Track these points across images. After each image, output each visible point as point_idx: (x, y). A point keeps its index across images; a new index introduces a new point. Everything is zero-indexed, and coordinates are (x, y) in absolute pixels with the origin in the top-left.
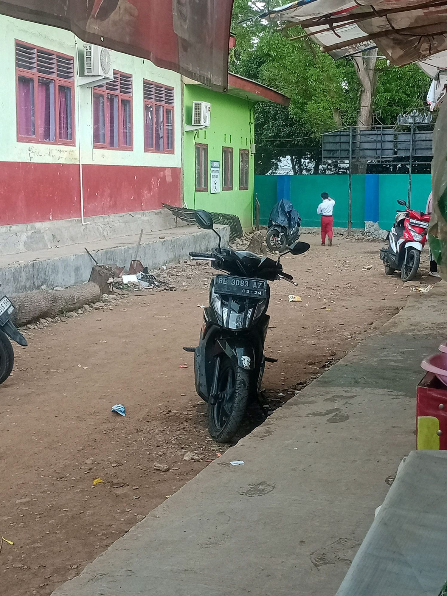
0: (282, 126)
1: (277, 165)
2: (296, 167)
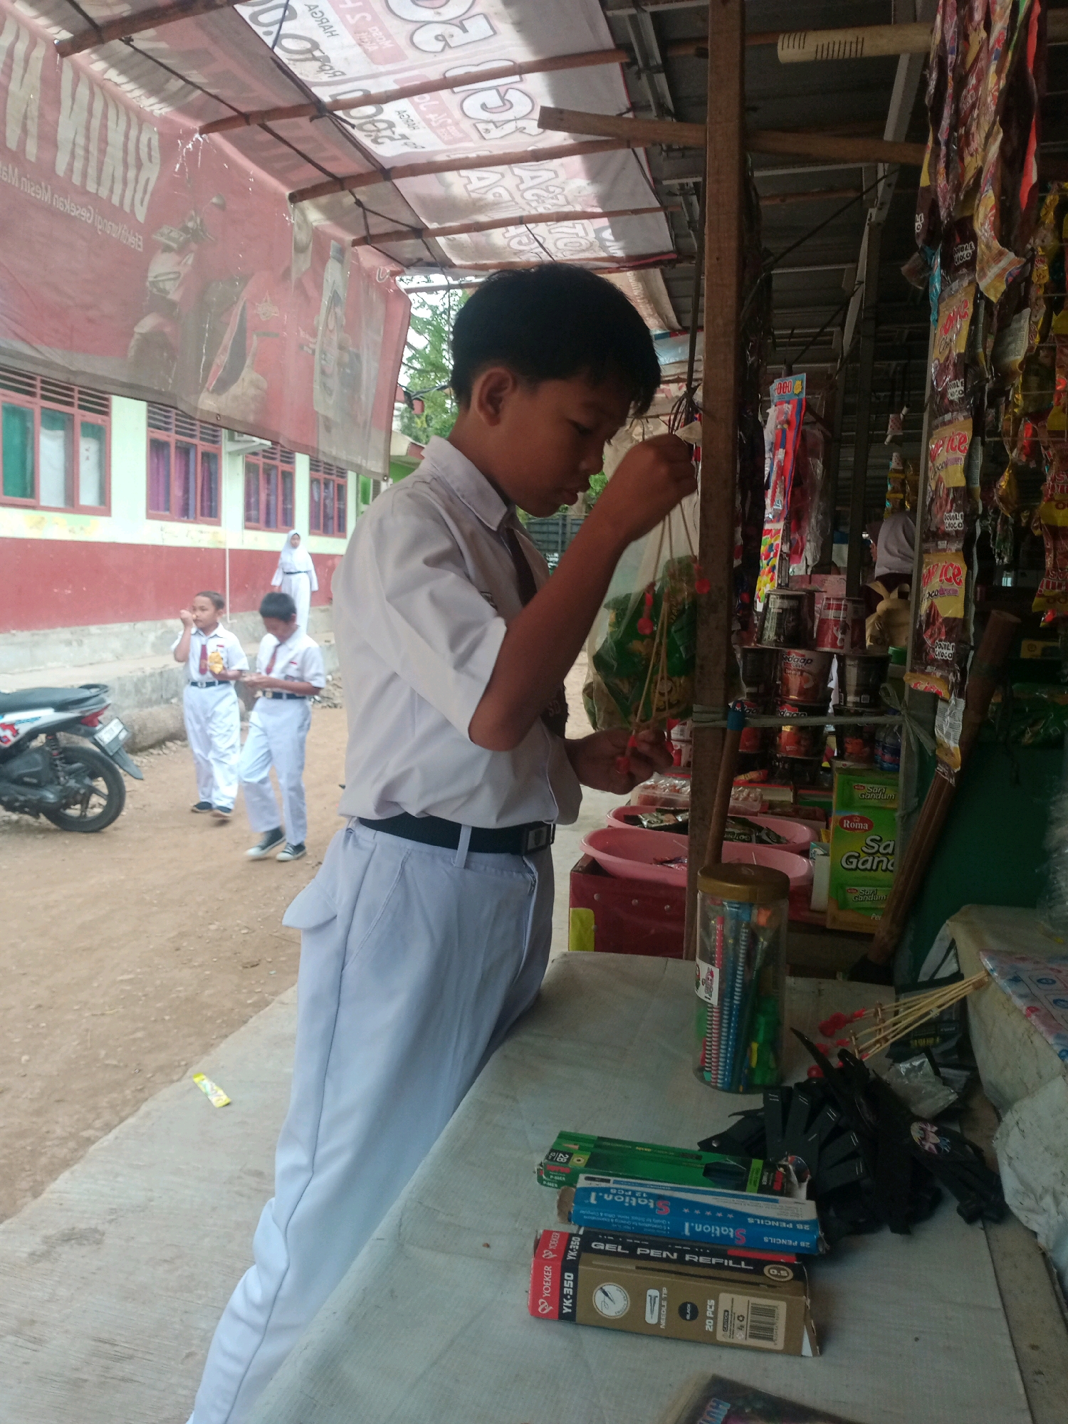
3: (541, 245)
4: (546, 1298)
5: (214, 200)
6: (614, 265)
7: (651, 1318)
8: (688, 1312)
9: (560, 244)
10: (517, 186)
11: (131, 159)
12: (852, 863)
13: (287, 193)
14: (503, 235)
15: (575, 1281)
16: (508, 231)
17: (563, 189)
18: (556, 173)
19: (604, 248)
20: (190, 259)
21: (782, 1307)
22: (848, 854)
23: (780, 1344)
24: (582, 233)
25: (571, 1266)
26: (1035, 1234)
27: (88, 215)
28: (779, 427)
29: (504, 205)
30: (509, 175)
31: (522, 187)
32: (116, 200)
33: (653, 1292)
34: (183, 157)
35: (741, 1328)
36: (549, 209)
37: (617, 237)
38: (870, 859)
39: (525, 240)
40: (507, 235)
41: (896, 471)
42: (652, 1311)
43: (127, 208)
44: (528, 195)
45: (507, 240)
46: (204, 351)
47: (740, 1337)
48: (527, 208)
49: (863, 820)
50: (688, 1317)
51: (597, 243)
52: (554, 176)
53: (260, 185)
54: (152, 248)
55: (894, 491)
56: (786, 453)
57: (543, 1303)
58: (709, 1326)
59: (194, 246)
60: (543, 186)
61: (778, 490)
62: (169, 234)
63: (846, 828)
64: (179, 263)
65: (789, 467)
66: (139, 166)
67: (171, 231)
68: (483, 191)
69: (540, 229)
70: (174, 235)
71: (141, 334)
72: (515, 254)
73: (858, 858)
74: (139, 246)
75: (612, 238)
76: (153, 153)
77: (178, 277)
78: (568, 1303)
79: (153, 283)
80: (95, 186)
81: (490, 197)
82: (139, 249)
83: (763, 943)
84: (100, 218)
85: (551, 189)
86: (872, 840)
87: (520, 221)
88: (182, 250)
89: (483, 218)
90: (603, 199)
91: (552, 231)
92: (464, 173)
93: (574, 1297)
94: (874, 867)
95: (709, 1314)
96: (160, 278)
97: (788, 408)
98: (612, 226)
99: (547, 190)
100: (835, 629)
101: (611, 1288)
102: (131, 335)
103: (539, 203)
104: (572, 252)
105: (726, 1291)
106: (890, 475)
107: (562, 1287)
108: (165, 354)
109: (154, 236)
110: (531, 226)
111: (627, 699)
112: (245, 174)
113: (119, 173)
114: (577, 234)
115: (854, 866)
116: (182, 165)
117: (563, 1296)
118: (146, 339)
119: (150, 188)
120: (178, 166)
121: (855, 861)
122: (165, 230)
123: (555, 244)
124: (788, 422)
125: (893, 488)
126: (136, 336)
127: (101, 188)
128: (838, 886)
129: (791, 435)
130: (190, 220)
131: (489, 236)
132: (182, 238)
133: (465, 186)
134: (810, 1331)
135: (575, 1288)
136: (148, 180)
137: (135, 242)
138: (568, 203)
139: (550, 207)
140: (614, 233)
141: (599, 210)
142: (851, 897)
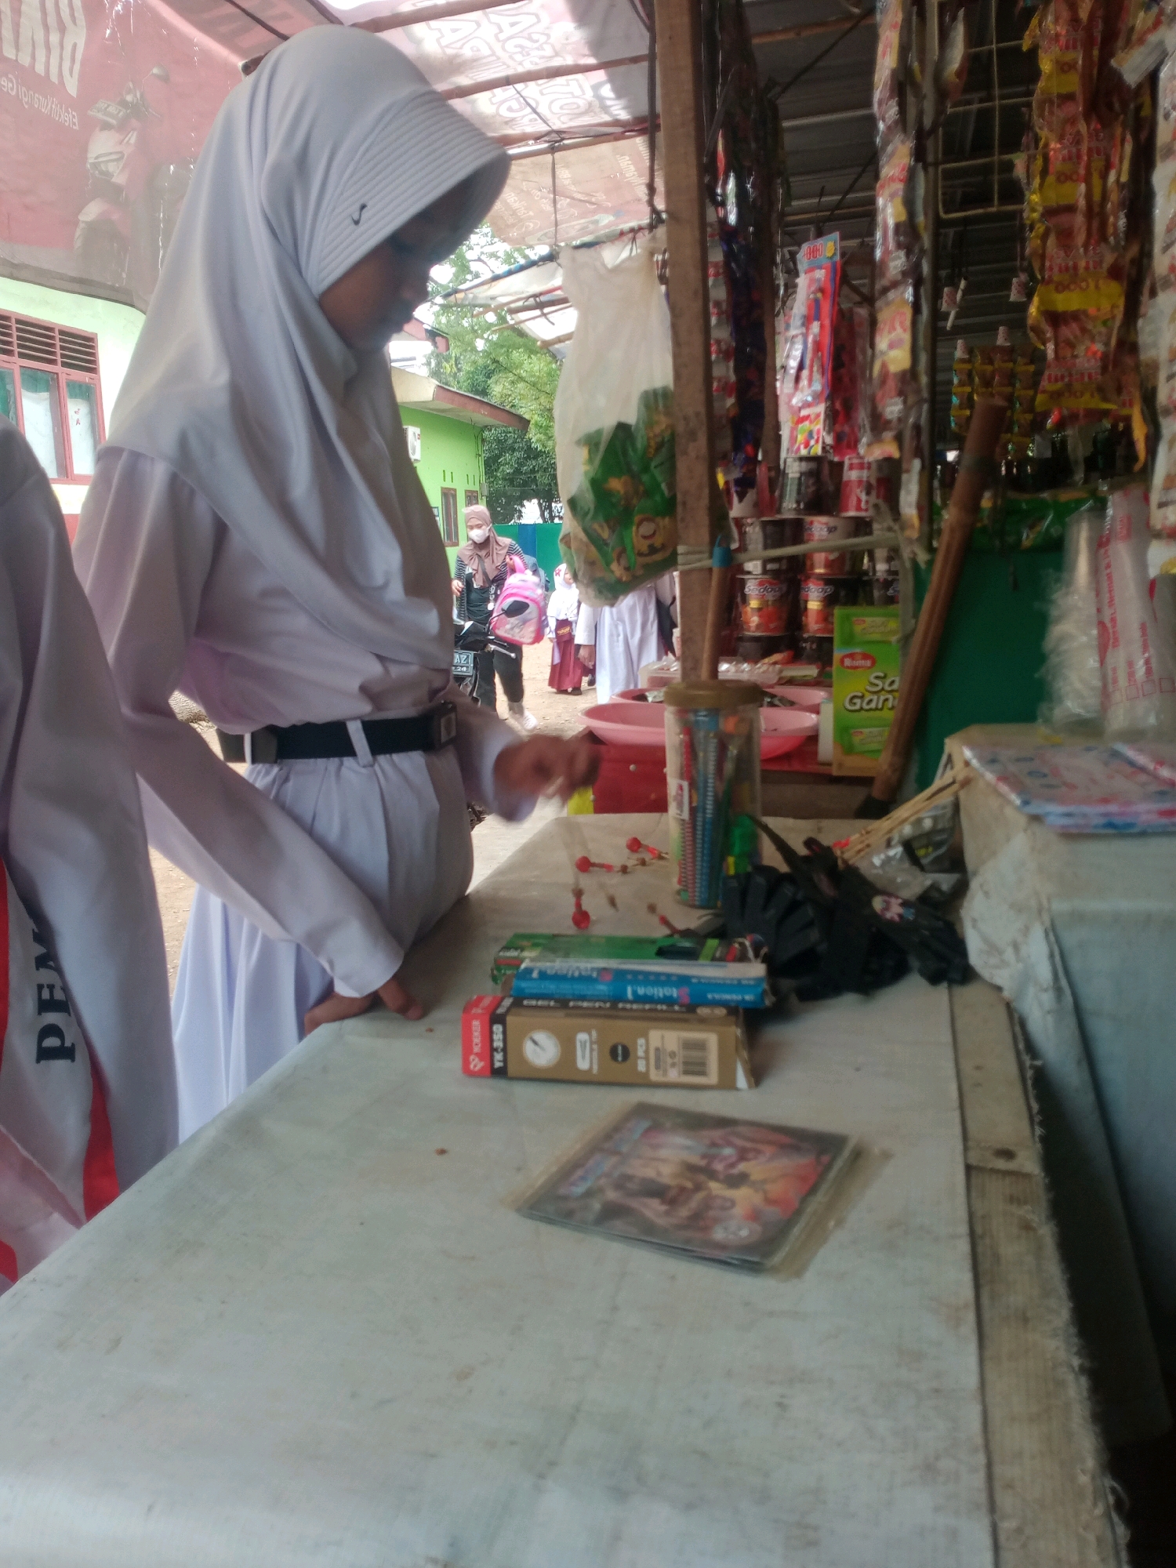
0: (524, 458)
1: (520, 512)
2: (546, 513)
3: (535, 111)
4: (477, 1054)
5: (155, 71)
6: (619, 130)
7: (583, 1064)
8: (620, 1053)
9: (556, 108)
10: (496, 36)
11: (52, 20)
12: (855, 704)
13: (240, 63)
14: (490, 99)
15: (504, 1033)
16: (494, 96)
17: (548, 36)
18: (537, 16)
19: (605, 109)
20: (133, 138)
21: (712, 1039)
22: (852, 695)
23: (713, 1078)
24: (578, 92)
25: (500, 1019)
26: (999, 989)
27: (10, 85)
28: (812, 296)
29: (484, 61)
30: (485, 23)
31: (502, 36)
32: (40, 68)
33: (582, 1037)
34: (112, 20)
35: (673, 1065)
36: (536, 64)
37: (619, 93)
38: (875, 698)
39: (515, 105)
40: (494, 100)
41: (963, 361)
42: (583, 1057)
43: (54, 79)
44: (510, 46)
45: (495, 106)
46: (161, 244)
47: (674, 1075)
48: (511, 63)
49: (866, 656)
50: (620, 1059)
51: (597, 103)
52: (536, 20)
53: (207, 57)
54: (89, 126)
55: (962, 384)
56: (822, 327)
57: (473, 1060)
58: (641, 1066)
59: (134, 123)
60: (525, 34)
61: (815, 369)
62: (107, 109)
63: (848, 667)
64: (121, 142)
65: (827, 341)
66: (62, 29)
67: (108, 106)
68: (459, 45)
69: (531, 89)
70: (112, 109)
71: (86, 222)
72: (506, 123)
73: (862, 697)
74: (74, 124)
75: (611, 95)
76: (76, 14)
77: (122, 158)
78: (498, 1056)
79: (95, 165)
80: (14, 51)
81: (467, 53)
82: (74, 128)
83: (733, 751)
84: (24, 89)
85: (535, 37)
86: (877, 677)
87: (507, 81)
88: (122, 127)
89: (464, 80)
90: (596, 45)
91: (545, 92)
92: (433, 23)
93: (504, 1050)
94: (880, 706)
95: (641, 1053)
96: (101, 160)
97: (820, 274)
98: (611, 80)
99: (530, 39)
100: (859, 490)
101: (541, 1036)
102: (76, 223)
103: (523, 56)
104: (570, 117)
105: (656, 1028)
106: (956, 366)
107: (492, 1041)
108: (115, 245)
109: (90, 113)
110: (520, 86)
111: (607, 544)
112: (188, 41)
113: (40, 36)
114: (572, 93)
115: (857, 707)
116: (113, 30)
117: (493, 1050)
118: (93, 228)
119: (79, 56)
120: (108, 32)
121: (858, 701)
122: (101, 104)
123: (550, 107)
124: (822, 290)
125: (960, 381)
126: (82, 225)
127: (20, 54)
128: (843, 731)
129: (827, 308)
130: (128, 93)
131: (473, 102)
132: (121, 114)
133: (438, 41)
134: (744, 1063)
135: (505, 1041)
136: (75, 46)
137: (70, 119)
138: (557, 54)
139: (537, 60)
140: (615, 90)
141: (592, 61)
142: (856, 740)
